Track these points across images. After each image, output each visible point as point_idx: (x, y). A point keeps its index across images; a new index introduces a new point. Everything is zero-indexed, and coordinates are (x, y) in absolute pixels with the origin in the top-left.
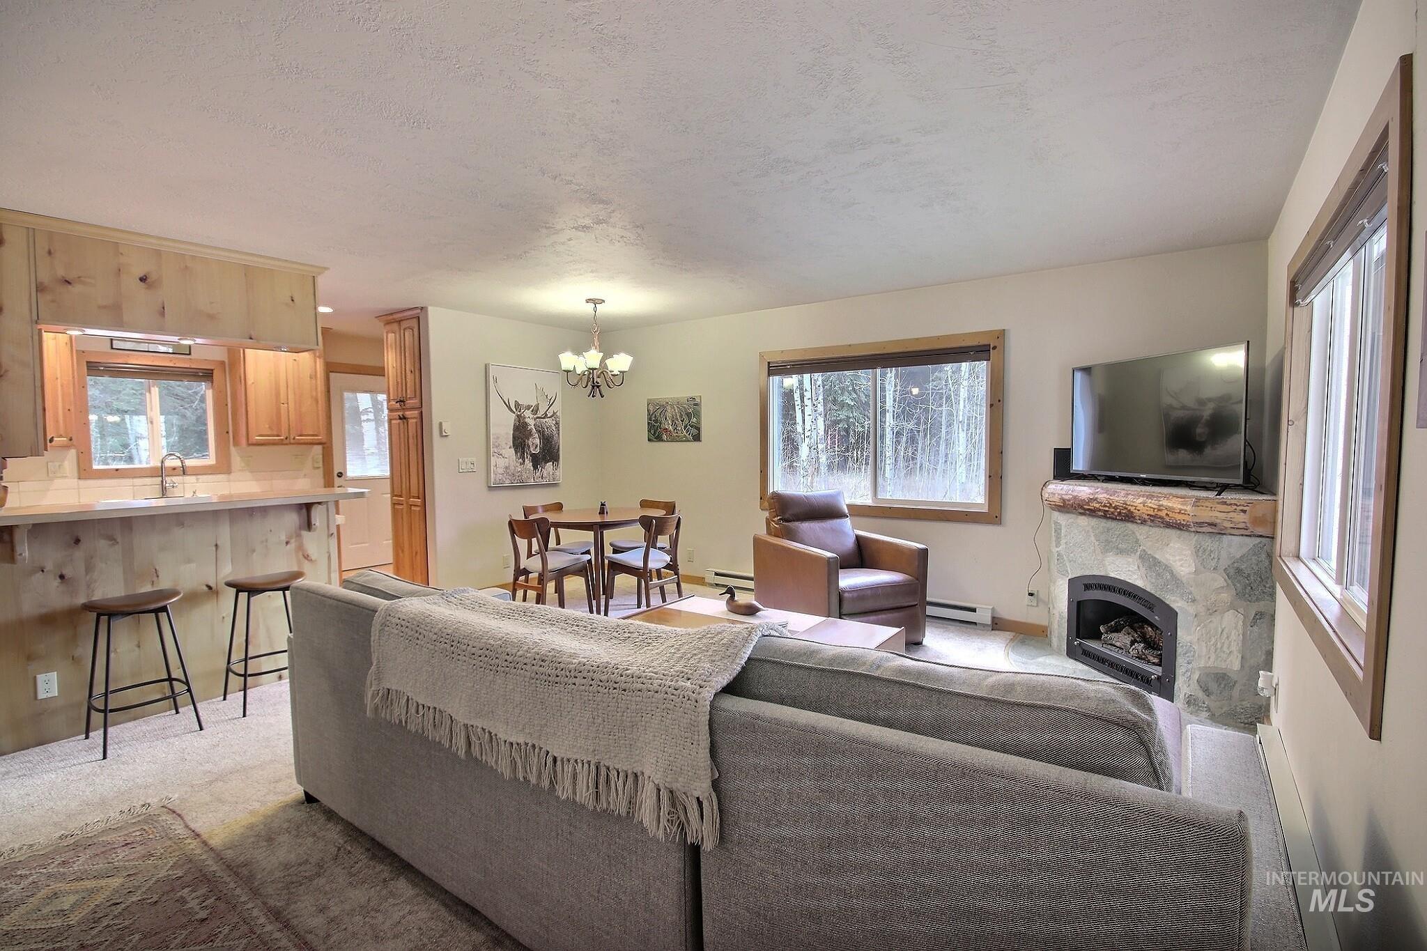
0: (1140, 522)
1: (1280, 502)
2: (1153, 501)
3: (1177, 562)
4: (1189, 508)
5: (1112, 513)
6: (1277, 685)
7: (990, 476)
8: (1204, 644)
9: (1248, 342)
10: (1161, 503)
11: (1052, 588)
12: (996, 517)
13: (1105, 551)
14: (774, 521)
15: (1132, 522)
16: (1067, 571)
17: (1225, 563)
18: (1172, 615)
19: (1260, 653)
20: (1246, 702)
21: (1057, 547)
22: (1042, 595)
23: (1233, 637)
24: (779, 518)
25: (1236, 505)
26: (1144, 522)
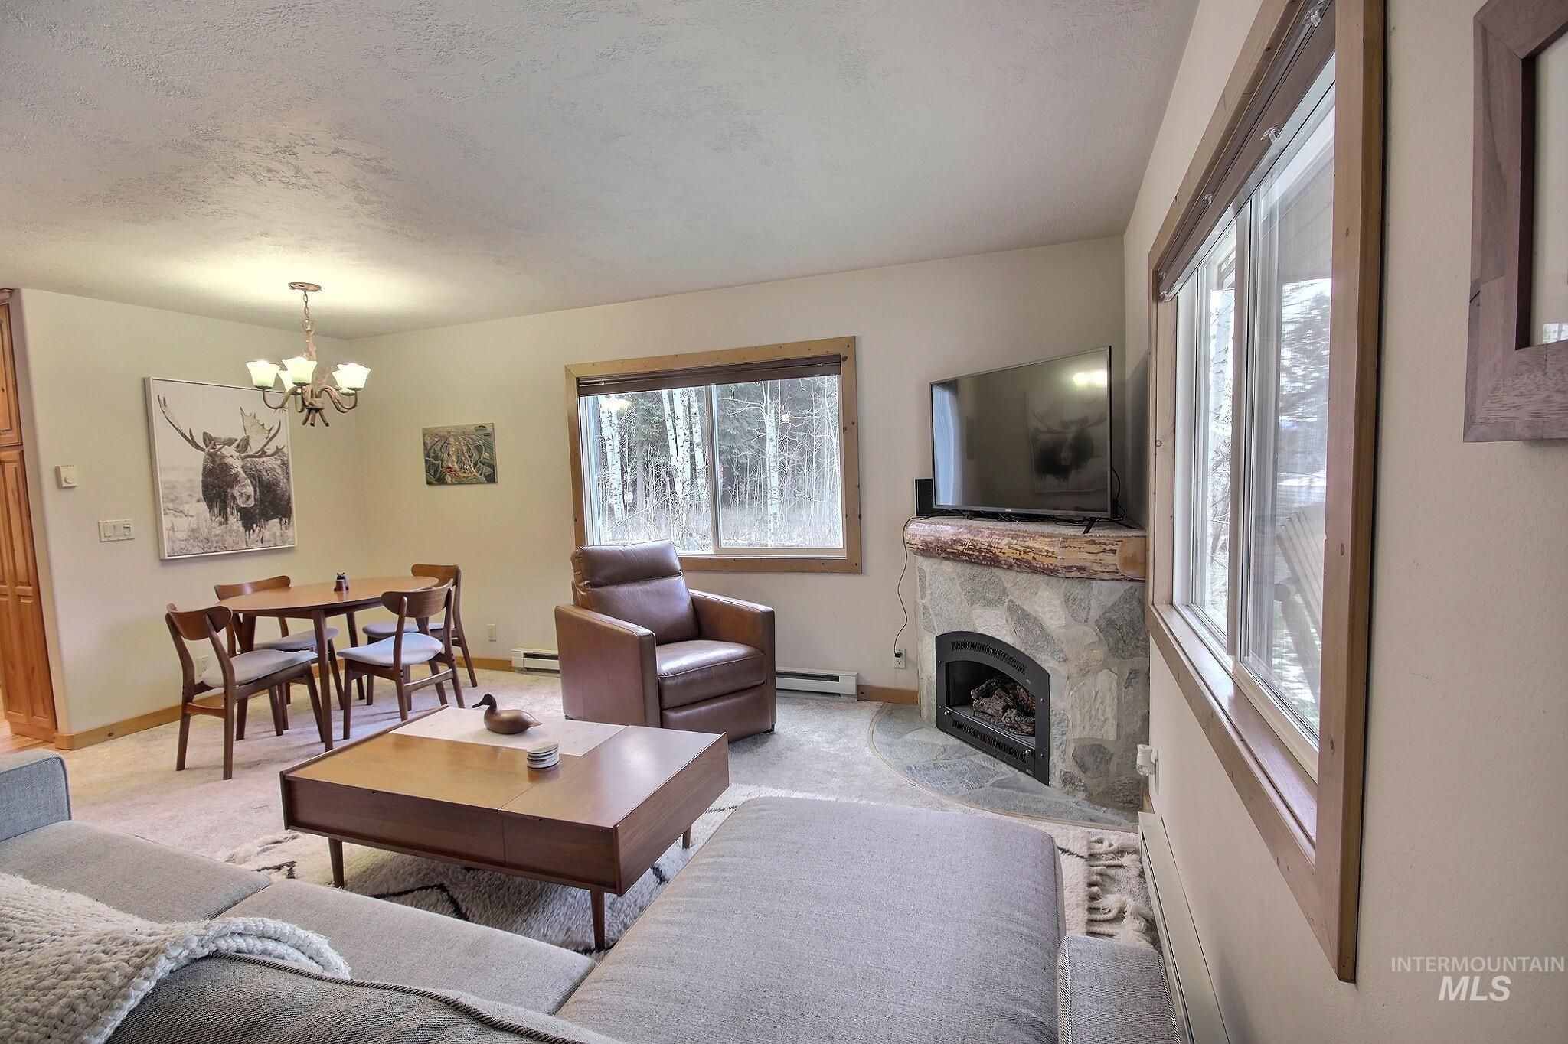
0: (1005, 567)
1: (1151, 539)
2: (1019, 542)
3: (1047, 614)
4: (1056, 549)
5: (977, 557)
6: (1156, 760)
7: (847, 516)
8: (1078, 712)
9: (1110, 347)
10: (1026, 543)
11: (919, 648)
12: (857, 565)
13: (972, 602)
14: (579, 587)
15: (998, 567)
16: (933, 627)
17: (1095, 614)
18: (1043, 677)
19: (1136, 718)
20: (1124, 778)
21: (922, 598)
22: (911, 655)
23: (1108, 701)
24: (586, 582)
25: (1105, 544)
26: (1010, 567)
